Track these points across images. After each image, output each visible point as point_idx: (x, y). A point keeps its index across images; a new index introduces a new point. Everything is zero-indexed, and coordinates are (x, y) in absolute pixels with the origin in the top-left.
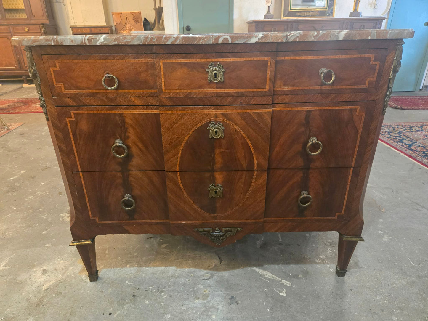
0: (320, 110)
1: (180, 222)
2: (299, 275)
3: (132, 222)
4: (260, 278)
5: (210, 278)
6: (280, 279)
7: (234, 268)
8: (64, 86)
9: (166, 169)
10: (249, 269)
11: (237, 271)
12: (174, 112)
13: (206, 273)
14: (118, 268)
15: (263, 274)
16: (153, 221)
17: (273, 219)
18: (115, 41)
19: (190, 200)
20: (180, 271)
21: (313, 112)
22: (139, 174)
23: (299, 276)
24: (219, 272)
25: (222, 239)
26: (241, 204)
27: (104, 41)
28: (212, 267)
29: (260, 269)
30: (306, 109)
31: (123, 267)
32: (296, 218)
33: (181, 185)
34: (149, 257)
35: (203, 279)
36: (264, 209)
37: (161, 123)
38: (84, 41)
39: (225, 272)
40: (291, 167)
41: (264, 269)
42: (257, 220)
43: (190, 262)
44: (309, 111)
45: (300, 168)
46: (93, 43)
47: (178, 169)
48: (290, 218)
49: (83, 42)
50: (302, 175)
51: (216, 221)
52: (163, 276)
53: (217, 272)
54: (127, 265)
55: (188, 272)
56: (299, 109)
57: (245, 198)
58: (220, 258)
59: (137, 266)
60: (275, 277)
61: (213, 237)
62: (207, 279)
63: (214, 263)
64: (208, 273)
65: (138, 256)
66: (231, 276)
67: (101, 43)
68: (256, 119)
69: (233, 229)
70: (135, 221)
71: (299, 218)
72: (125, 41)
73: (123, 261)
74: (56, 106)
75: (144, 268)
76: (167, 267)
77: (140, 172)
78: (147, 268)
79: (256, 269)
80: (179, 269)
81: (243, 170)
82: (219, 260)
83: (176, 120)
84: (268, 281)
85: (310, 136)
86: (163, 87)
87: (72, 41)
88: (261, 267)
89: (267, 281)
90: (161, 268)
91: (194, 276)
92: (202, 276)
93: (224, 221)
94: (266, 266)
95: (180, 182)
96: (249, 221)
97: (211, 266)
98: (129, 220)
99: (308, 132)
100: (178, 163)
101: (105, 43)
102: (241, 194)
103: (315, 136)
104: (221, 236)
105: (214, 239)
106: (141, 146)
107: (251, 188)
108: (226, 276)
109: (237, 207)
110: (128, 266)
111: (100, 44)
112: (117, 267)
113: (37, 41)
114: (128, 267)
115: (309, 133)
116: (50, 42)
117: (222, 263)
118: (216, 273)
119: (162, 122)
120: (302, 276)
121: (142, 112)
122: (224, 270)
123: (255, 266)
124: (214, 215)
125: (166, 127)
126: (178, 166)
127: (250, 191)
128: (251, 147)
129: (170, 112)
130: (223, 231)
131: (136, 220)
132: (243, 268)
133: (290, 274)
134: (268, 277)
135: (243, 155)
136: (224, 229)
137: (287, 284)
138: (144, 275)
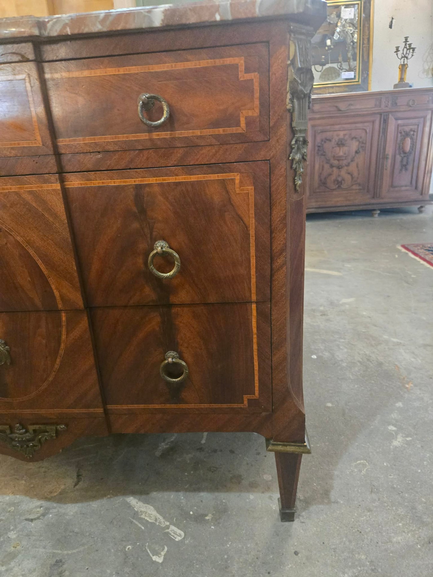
0: (161, 185)
2: (206, 515)
4: (132, 520)
5: (38, 518)
6: (168, 523)
7: (94, 498)
10: (119, 500)
11: (95, 505)
13: (37, 507)
15: (141, 512)
17: (125, 407)
21: (147, 189)
23: (207, 518)
24: (62, 505)
25: (31, 446)
26: (51, 379)
28: (55, 494)
29: (139, 500)
30: (131, 182)
32: (168, 406)
35: (26, 520)
36: (97, 387)
39: (73, 505)
40: (131, 302)
41: (146, 502)
42: (91, 410)
43: (23, 482)
44: (139, 187)
45: (151, 304)
48: (157, 406)
50: (159, 319)
51: (12, 411)
53: (59, 505)
55: (7, 504)
56: (117, 182)
57: (57, 366)
58: (78, 476)
60: (161, 518)
61: (14, 443)
62: (32, 520)
63: (63, 487)
64: (41, 507)
66: (81, 514)
68: (34, 204)
69: (48, 428)
71: (173, 406)
79: (132, 501)
81: (38, 311)
82: (76, 480)
84: (143, 528)
85: (154, 240)
88: (143, 496)
89: (140, 528)
91: (13, 512)
92: (28, 511)
93: (28, 411)
94: (154, 494)
96: (76, 411)
97: (56, 492)
99: (147, 231)
102: (47, 357)
103: (164, 239)
104: (29, 440)
105: (18, 446)
107: (63, 346)
108: (72, 513)
109: (45, 385)
115: (151, 234)
117: (77, 487)
118: (55, 508)
120: (212, 518)
122: (75, 501)
123: (133, 493)
124: (6, 399)
127: (61, 352)
128: (39, 262)
130: (31, 431)
132: (111, 497)
133: (191, 513)
134: (146, 518)
135: (29, 279)
136: (31, 428)
137: (175, 536)
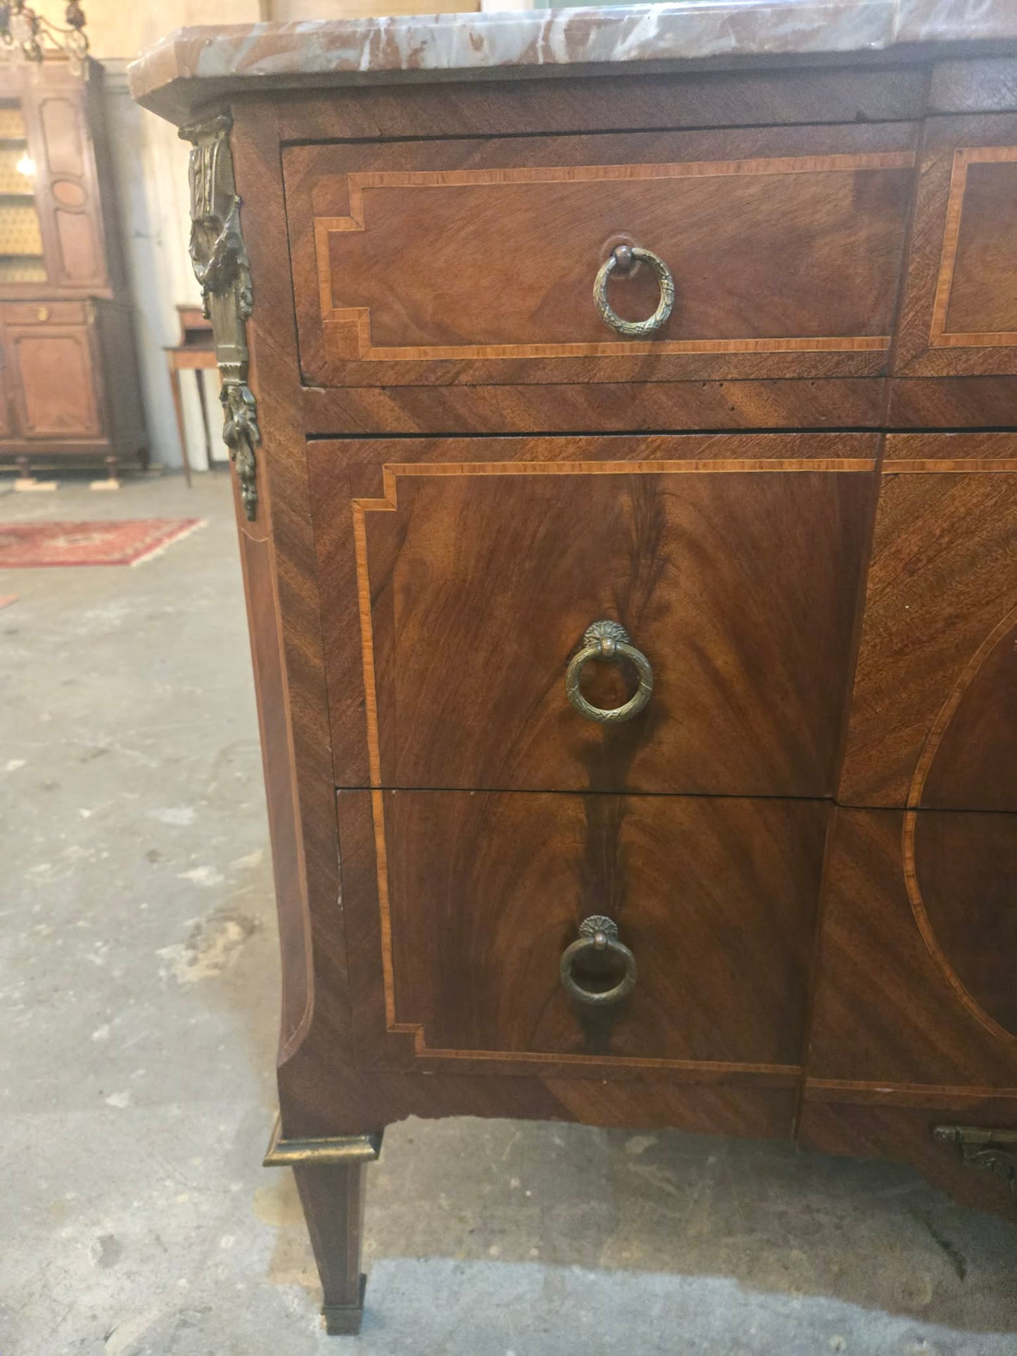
1: (861, 1085)
3: (597, 1061)
8: (373, 325)
9: (845, 791)
12: (970, 465)
14: (451, 1263)
16: (706, 1066)
18: (722, 34)
19: (948, 971)
20: (762, 1306)
22: (682, 813)
27: (660, 36)
28: (928, 1300)
31: (470, 1256)
33: (912, 885)
34: (585, 1207)
37: (878, 529)
38: (546, 38)
46: (592, 51)
47: (914, 798)
49: (540, 43)
52: (687, 1336)
54: (487, 1245)
55: (812, 1326)
58: (946, 1245)
59: (540, 1259)
63: (927, 1276)
65: (528, 1193)
67: (643, 46)
70: (613, 1061)
72: (786, 28)
73: (462, 1220)
74: (310, 437)
75: (577, 1270)
76: (690, 1279)
77: (684, 800)
78: (592, 1276)
80: (755, 1298)
82: (946, 1257)
83: (968, 513)
86: (938, 314)
87: (477, 44)
90: (663, 1283)
95: (909, 867)
98: (580, 1050)
100: (926, 761)
101: (662, 45)
106: (724, 659)
110: (494, 1250)
111: (634, 54)
112: (444, 1255)
113: (284, 50)
114: (498, 1258)
116: (350, 54)
117: (971, 1279)
119: (882, 522)
121: (772, 465)
125: (898, 552)
126: (918, 778)
129: (945, 466)
131: (619, 1053)
138: (585, 1317)
